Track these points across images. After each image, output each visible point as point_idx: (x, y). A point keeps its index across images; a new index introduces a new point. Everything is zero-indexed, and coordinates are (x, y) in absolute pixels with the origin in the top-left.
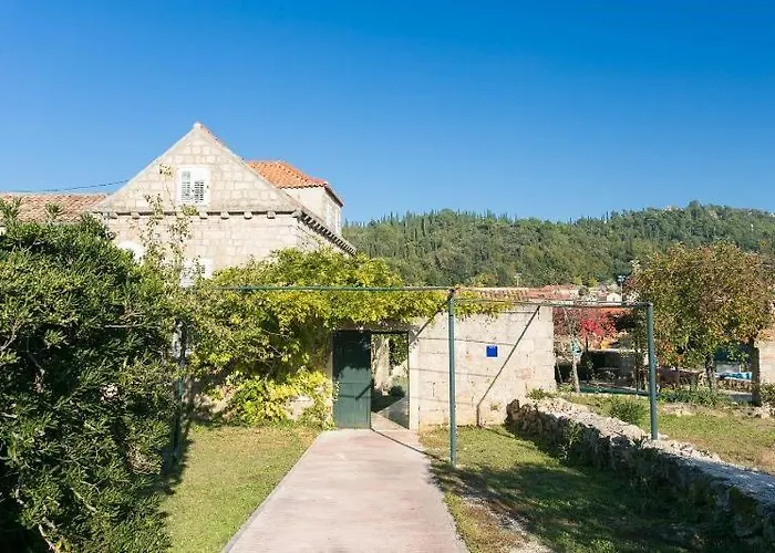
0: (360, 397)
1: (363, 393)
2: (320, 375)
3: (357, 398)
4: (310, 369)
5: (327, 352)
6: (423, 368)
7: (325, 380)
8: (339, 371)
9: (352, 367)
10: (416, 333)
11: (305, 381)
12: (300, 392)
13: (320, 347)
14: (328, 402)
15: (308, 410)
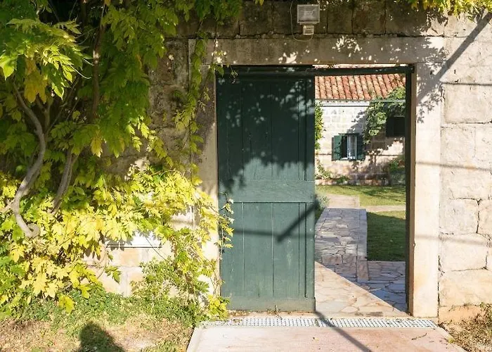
0: (287, 233)
1: (297, 223)
2: (184, 184)
3: (280, 238)
4: (159, 167)
5: (201, 122)
6: (452, 158)
7: (198, 194)
8: (235, 172)
9: (266, 161)
10: (436, 71)
11: (147, 199)
12: (132, 227)
13: (180, 109)
14: (210, 250)
15: (156, 269)
